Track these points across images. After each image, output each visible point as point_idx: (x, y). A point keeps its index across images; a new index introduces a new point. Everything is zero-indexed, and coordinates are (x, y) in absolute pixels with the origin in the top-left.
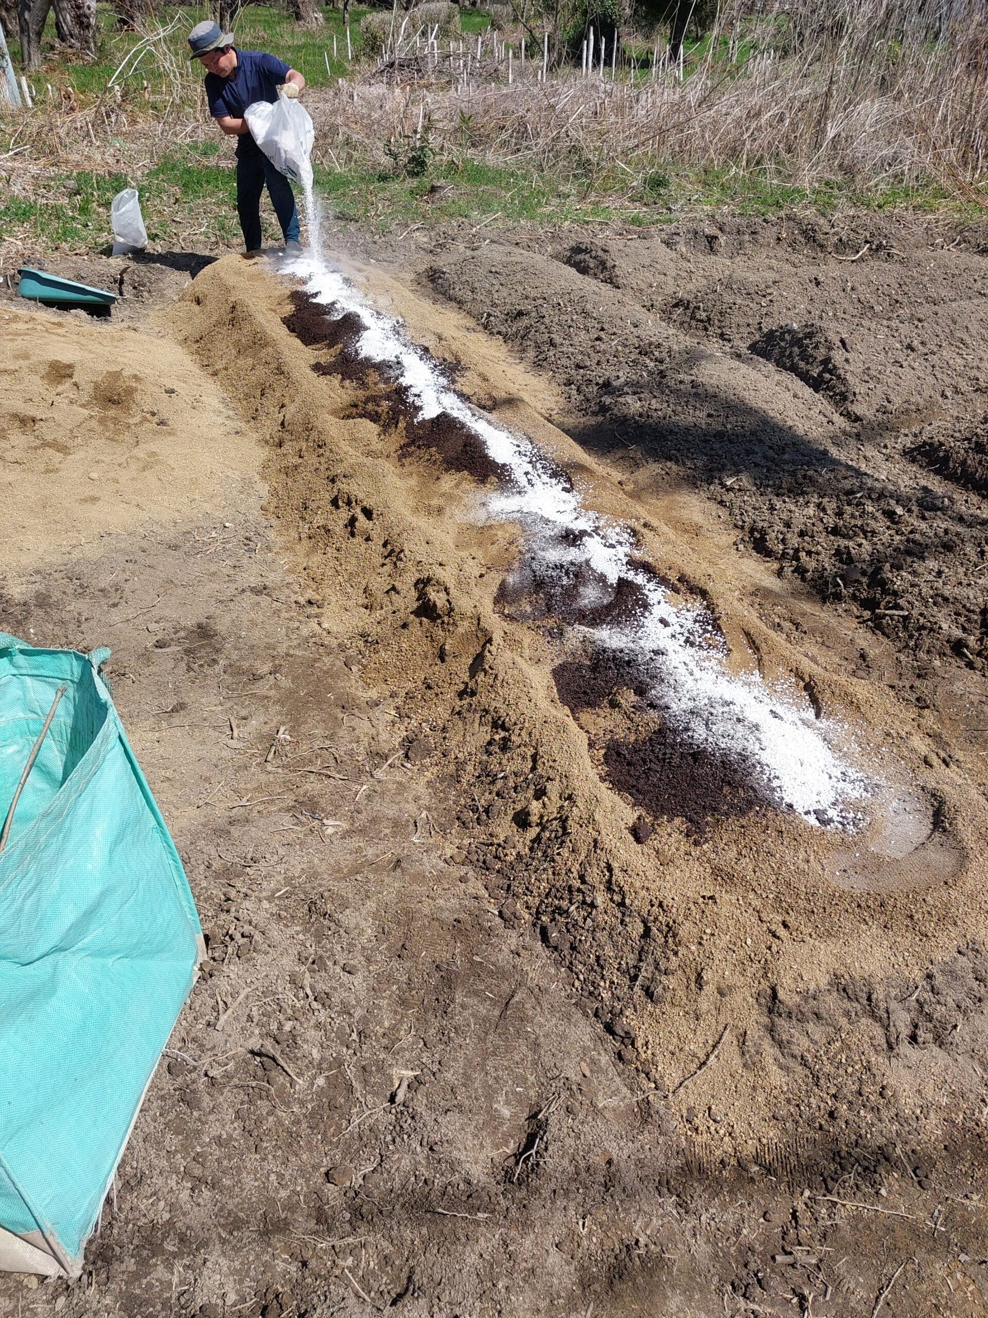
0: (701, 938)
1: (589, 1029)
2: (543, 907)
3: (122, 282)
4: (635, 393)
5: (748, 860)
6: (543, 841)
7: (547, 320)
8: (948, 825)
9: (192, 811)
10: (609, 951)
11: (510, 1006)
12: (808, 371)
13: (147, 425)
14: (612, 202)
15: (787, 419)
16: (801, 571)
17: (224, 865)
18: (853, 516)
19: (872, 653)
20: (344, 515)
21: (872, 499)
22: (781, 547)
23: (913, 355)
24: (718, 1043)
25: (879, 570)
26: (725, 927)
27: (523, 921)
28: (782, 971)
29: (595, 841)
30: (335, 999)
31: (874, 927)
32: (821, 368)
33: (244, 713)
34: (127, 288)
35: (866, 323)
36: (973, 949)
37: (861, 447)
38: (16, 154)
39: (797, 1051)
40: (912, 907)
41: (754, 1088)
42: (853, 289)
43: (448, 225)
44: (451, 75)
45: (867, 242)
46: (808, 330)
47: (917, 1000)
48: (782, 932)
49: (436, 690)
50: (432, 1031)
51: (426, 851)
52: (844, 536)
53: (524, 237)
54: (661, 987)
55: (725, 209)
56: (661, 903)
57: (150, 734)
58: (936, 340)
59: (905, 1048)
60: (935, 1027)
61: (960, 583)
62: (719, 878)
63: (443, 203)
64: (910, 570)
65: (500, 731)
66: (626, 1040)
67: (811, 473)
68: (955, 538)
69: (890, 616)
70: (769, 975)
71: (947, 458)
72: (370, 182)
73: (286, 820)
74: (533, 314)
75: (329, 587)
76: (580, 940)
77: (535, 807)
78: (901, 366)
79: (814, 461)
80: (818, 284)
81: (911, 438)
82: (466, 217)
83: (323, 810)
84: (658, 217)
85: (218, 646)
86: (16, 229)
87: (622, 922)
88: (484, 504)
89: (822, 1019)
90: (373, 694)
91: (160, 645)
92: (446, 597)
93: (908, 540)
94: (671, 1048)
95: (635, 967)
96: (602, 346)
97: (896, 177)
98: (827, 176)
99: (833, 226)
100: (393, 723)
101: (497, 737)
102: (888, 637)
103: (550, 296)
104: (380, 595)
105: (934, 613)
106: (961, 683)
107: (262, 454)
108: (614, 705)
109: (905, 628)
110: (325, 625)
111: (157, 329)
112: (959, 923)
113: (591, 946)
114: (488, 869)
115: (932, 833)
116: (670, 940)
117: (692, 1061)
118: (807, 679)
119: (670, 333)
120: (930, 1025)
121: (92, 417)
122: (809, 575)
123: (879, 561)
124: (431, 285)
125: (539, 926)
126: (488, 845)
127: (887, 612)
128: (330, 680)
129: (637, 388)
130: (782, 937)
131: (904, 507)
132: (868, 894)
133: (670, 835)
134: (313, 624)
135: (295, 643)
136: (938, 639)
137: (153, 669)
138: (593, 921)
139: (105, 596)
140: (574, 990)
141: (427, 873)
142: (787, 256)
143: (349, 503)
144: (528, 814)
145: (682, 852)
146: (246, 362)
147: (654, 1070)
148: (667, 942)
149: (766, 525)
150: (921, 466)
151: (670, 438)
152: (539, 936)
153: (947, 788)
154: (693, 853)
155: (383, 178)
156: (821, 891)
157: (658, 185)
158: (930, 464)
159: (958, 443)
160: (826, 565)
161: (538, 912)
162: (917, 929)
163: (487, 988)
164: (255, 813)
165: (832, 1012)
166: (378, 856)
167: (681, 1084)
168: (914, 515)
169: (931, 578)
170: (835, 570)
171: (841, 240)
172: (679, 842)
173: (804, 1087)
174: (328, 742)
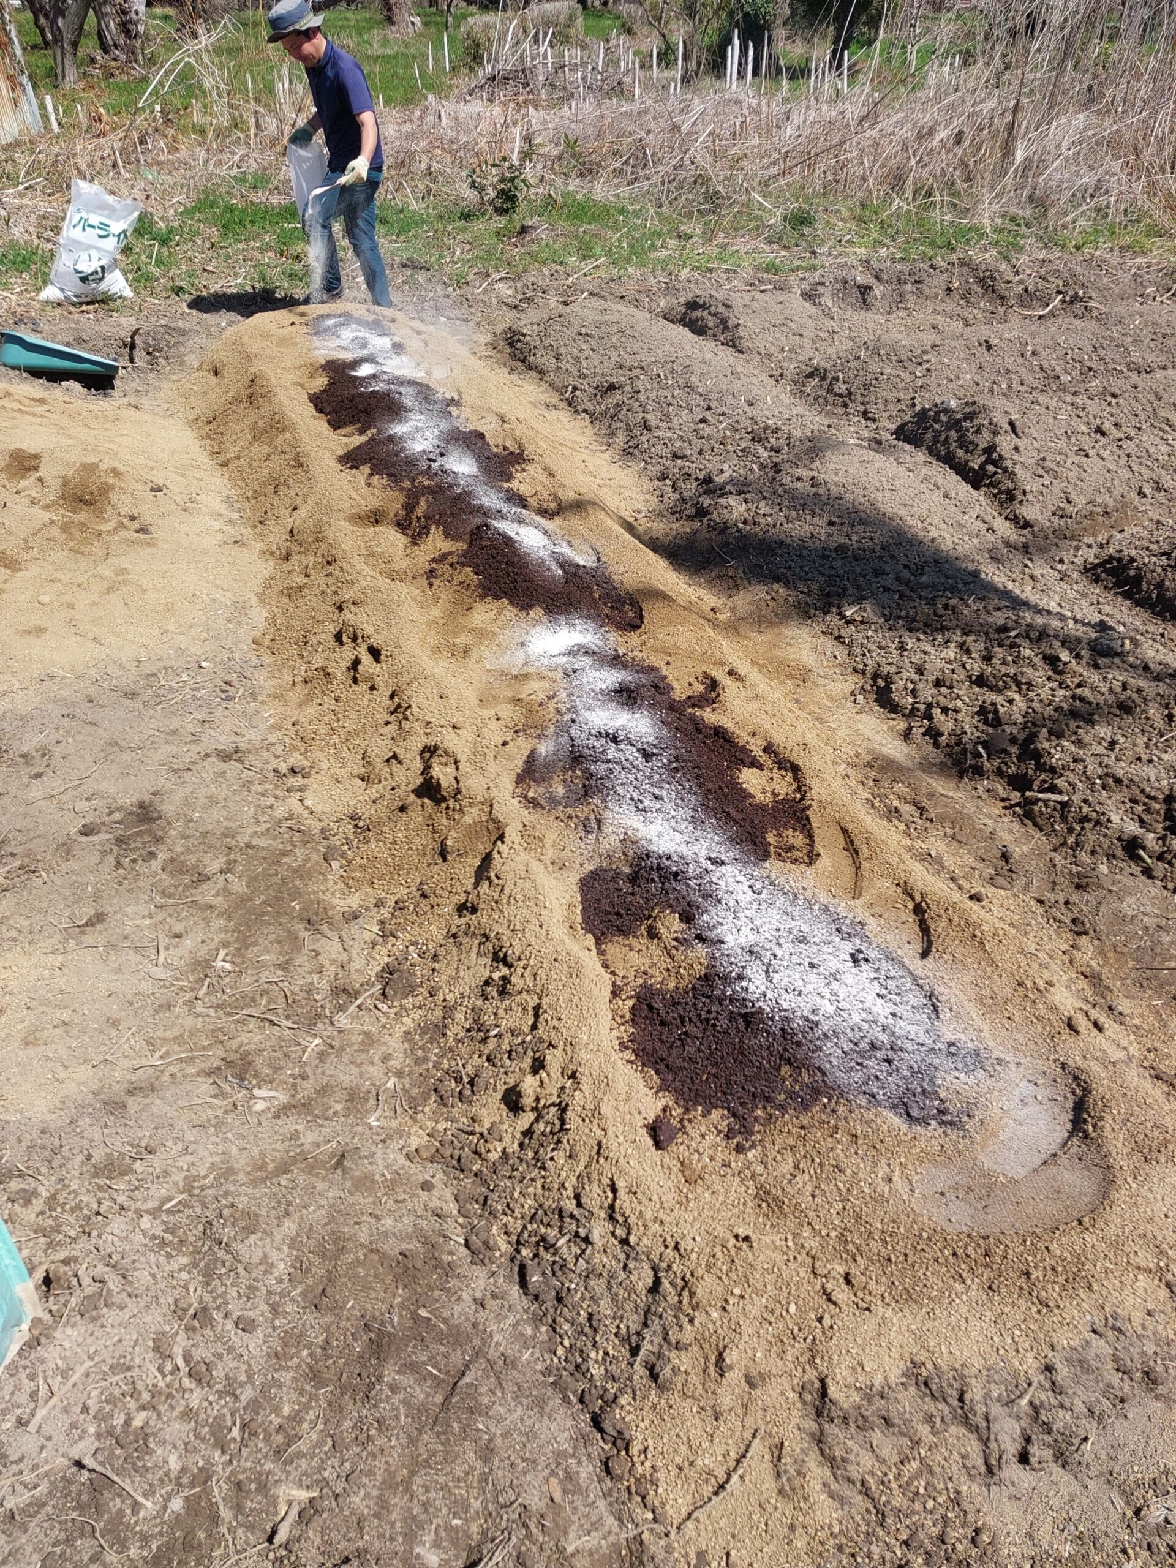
0: (726, 1301)
1: (570, 1423)
2: (526, 1235)
3: (133, 346)
4: (739, 493)
5: (806, 1177)
6: (535, 1136)
7: (642, 397)
8: (1091, 1128)
9: (85, 1073)
10: (605, 1308)
11: (458, 1390)
12: (967, 462)
13: (124, 533)
14: (741, 245)
15: (930, 528)
16: (933, 734)
17: (109, 1156)
18: (1004, 662)
19: (1018, 851)
20: (348, 653)
21: (1031, 640)
22: (910, 700)
23: (1103, 441)
24: (744, 1456)
25: (1032, 737)
26: (760, 1287)
27: (497, 1254)
28: (836, 1357)
29: (599, 1144)
30: (218, 1373)
31: (974, 1287)
32: (983, 458)
33: (178, 928)
34: (139, 354)
35: (1042, 398)
36: (1114, 1328)
37: (1029, 563)
38: (26, 189)
39: (855, 1473)
40: (1030, 1258)
41: (792, 1528)
42: (1034, 354)
43: (539, 275)
44: (565, 89)
45: (1059, 292)
46: (968, 410)
47: (1031, 1403)
48: (842, 1295)
49: (433, 900)
50: (347, 1424)
51: (383, 1141)
52: (991, 688)
53: (630, 289)
54: (670, 1366)
55: (883, 252)
56: (677, 1243)
57: (51, 958)
58: (1135, 422)
59: (1012, 1471)
60: (1056, 1441)
61: (1139, 759)
62: (764, 1205)
63: (535, 247)
64: (1074, 738)
65: (501, 966)
66: (619, 1442)
67: (952, 602)
68: (1135, 696)
69: (1044, 801)
70: (818, 1361)
71: (1138, 579)
72: (450, 220)
73: (205, 1086)
74: (627, 388)
75: (321, 750)
76: (569, 1289)
77: (529, 1085)
78: (1087, 456)
79: (960, 586)
80: (989, 348)
81: (1095, 550)
82: (561, 264)
83: (256, 1075)
84: (799, 263)
85: (160, 833)
86: (12, 280)
87: (625, 1266)
88: (522, 644)
89: (893, 1425)
90: (354, 902)
91: (87, 831)
92: (455, 774)
93: (1073, 697)
94: (678, 1460)
95: (638, 1334)
96: (706, 430)
97: (1099, 210)
98: (1013, 210)
99: (1017, 273)
100: (374, 944)
101: (496, 976)
102: (1041, 830)
103: (649, 365)
104: (379, 764)
105: (1102, 800)
106: (1134, 899)
107: (267, 568)
108: (653, 934)
109: (1064, 818)
110: (308, 803)
111: (165, 406)
112: (1095, 1287)
113: (583, 1299)
114: (462, 1171)
115: (1069, 1138)
116: (685, 1301)
117: (707, 1481)
118: (918, 898)
119: (795, 412)
120: (1048, 1439)
121: (52, 522)
122: (943, 740)
123: (1034, 724)
124: (509, 350)
125: (517, 1262)
126: (467, 1133)
127: (1040, 796)
128: (298, 882)
129: (742, 488)
130: (839, 1302)
131: (1071, 650)
132: (969, 1236)
133: (703, 1136)
134: (293, 802)
135: (263, 827)
136: (1105, 836)
137: (73, 864)
138: (588, 1262)
139: (27, 763)
140: (555, 1360)
141: (377, 1177)
142: (959, 310)
143: (354, 639)
144: (519, 1095)
145: (717, 1164)
146: (260, 450)
147: (652, 1493)
148: (680, 1302)
149: (893, 670)
150: (1106, 587)
151: (779, 552)
152: (517, 1278)
153: (1095, 1068)
154: (733, 1164)
155: (466, 216)
156: (902, 1230)
157: (802, 223)
158: (1117, 585)
159: (1154, 559)
160: (967, 727)
161: (518, 1242)
162: (1035, 1294)
163: (430, 1359)
164: (166, 1077)
165: (907, 1416)
166: (318, 1146)
167: (690, 1515)
168: (1084, 662)
169: (1100, 750)
170: (977, 734)
171: (1026, 290)
172: (716, 1146)
173: (863, 1528)
174: (280, 973)
